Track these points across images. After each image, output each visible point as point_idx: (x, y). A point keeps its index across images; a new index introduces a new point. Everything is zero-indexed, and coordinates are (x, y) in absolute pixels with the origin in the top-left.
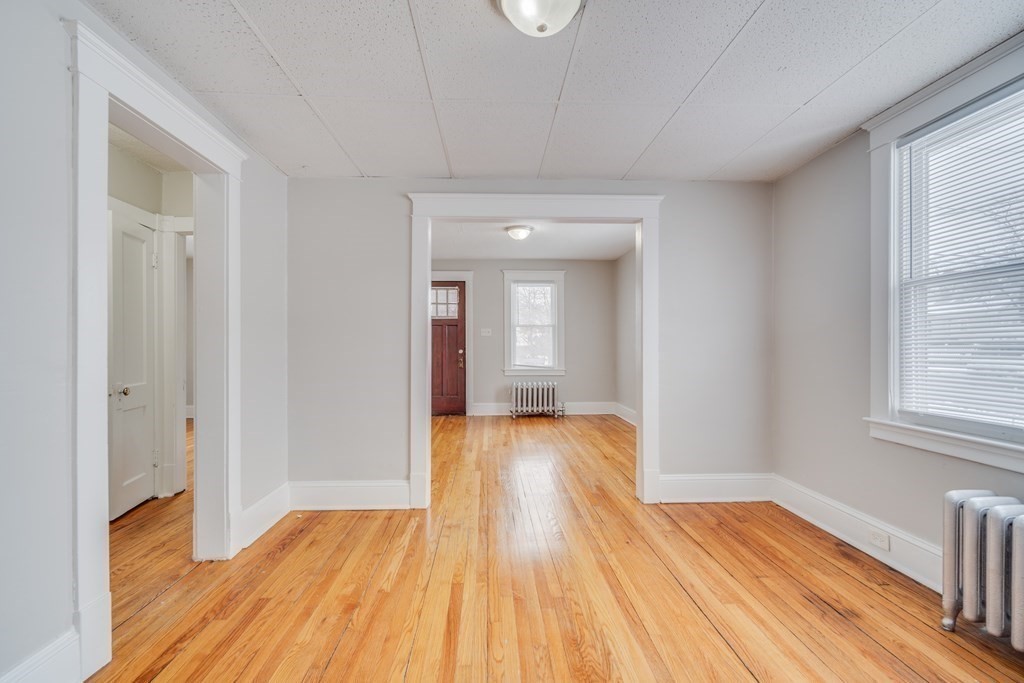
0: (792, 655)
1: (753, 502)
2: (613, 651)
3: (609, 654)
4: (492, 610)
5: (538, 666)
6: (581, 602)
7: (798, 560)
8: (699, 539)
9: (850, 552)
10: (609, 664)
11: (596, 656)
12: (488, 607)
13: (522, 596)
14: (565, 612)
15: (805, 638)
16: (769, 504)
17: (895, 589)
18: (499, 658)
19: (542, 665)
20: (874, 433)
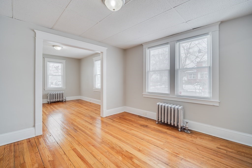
0: (144, 134)
1: (122, 112)
2: (120, 146)
3: (120, 147)
4: (89, 150)
5: (109, 155)
6: (107, 140)
7: (135, 120)
8: (119, 121)
9: (141, 117)
10: (122, 149)
11: (118, 148)
12: (87, 150)
13: (93, 144)
14: (106, 143)
15: (144, 131)
16: (125, 112)
17: (149, 120)
18: (100, 158)
19: (110, 155)
20: (144, 96)
